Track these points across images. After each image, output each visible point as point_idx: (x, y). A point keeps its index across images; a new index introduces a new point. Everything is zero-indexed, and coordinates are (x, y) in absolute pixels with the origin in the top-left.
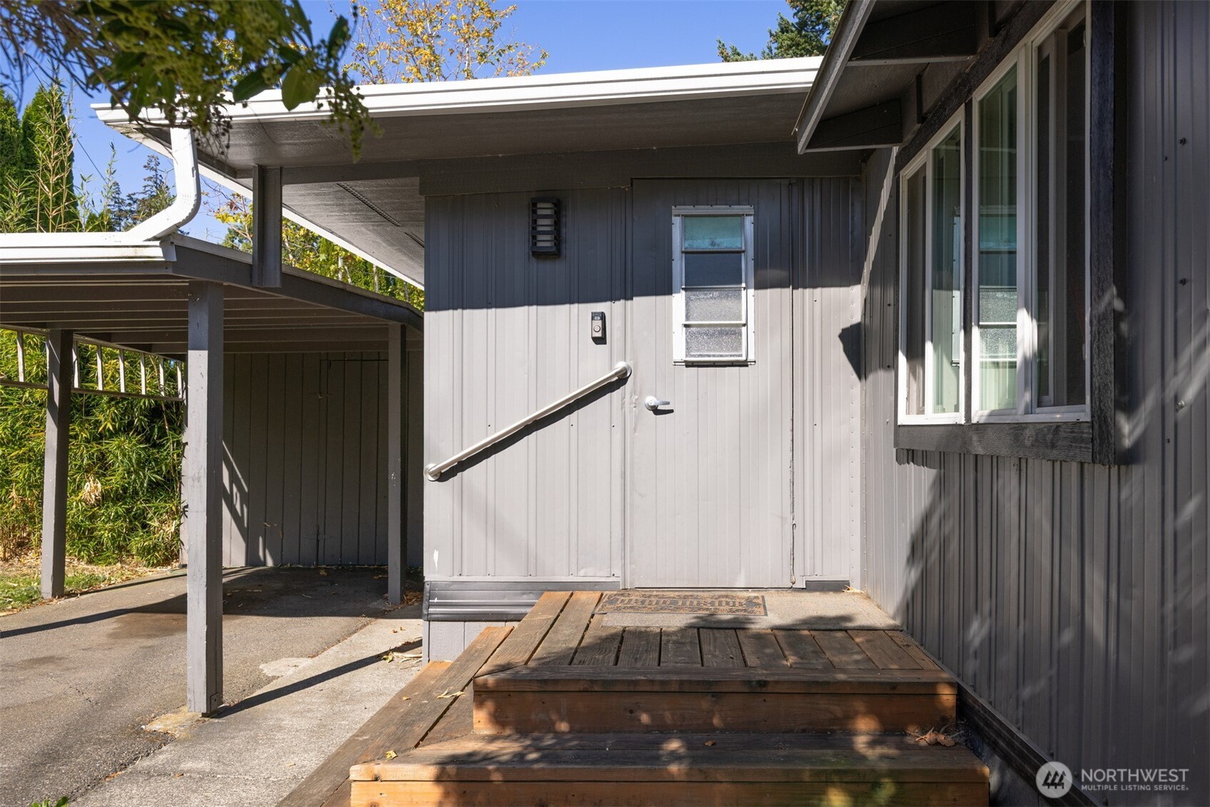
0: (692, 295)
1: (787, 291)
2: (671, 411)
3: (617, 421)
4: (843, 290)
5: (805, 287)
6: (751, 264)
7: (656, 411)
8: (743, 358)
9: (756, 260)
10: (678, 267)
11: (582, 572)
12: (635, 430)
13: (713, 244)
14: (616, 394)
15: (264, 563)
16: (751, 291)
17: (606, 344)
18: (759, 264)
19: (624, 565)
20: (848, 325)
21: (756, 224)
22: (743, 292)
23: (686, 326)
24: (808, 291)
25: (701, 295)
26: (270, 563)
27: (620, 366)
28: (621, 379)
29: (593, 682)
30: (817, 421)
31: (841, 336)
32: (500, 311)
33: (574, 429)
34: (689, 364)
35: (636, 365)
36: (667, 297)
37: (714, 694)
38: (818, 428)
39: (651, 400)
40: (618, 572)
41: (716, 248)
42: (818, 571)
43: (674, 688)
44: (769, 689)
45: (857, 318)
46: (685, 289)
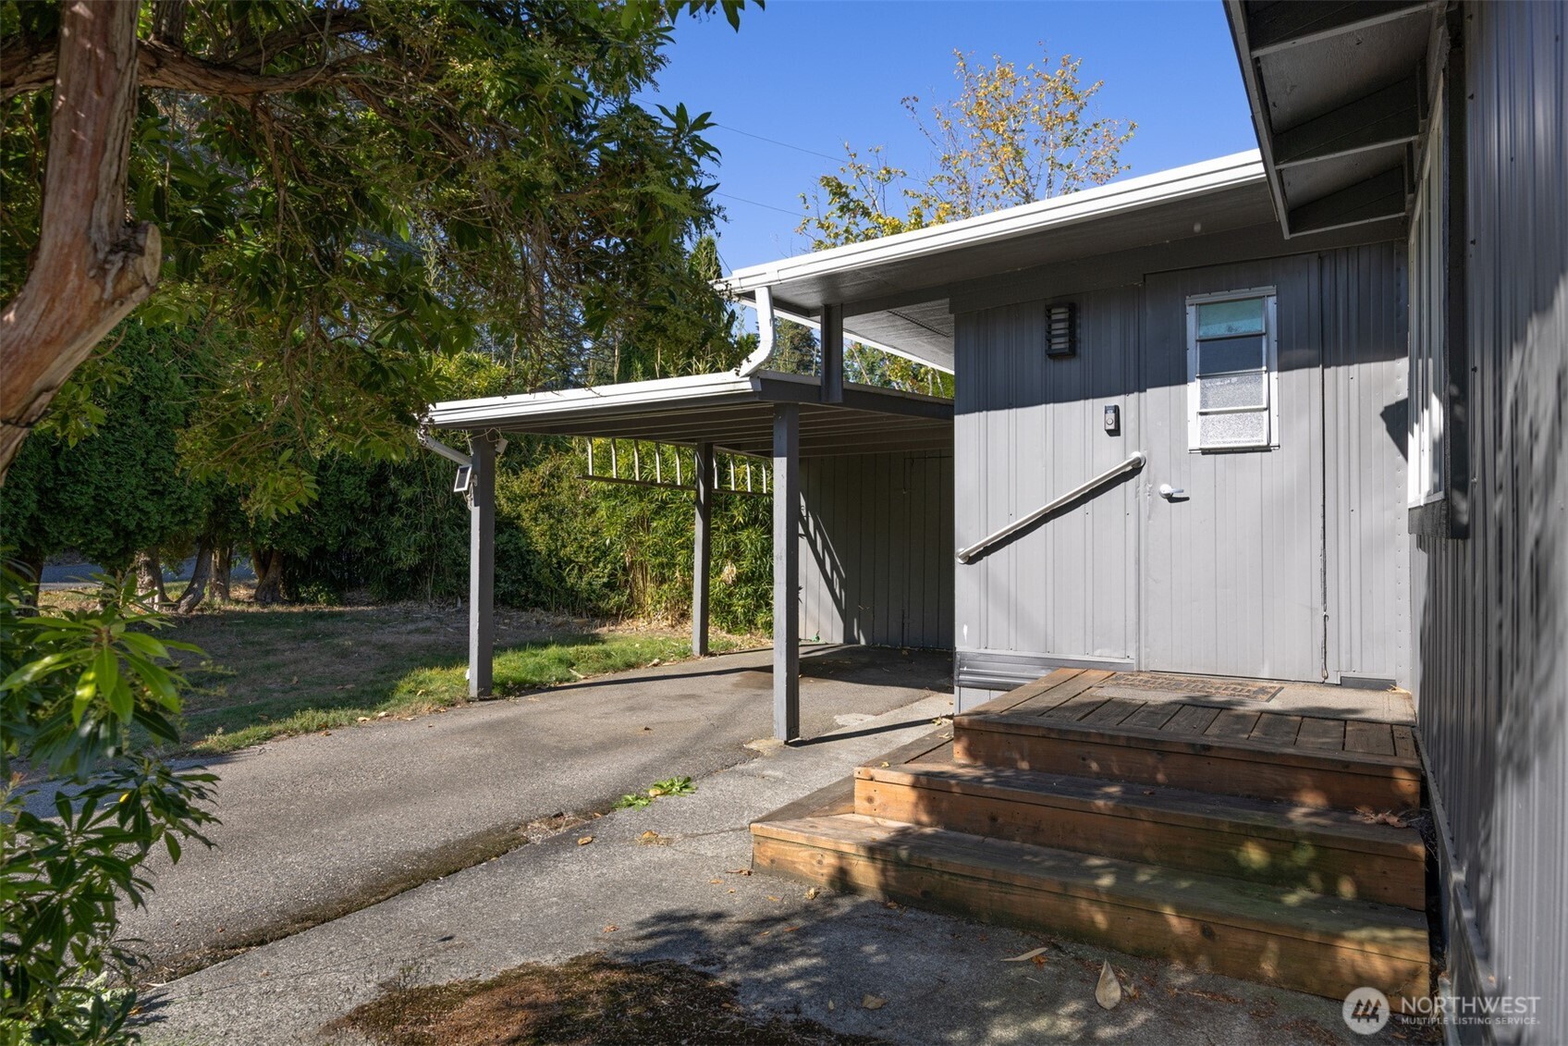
0: (1208, 382)
1: (1317, 371)
2: (1187, 499)
3: (1132, 508)
4: (1385, 365)
5: (1338, 365)
6: (1274, 345)
7: (1171, 499)
8: (1265, 443)
9: (1279, 341)
10: (1194, 356)
11: (1098, 652)
12: (1149, 517)
13: (1230, 329)
14: (1131, 483)
15: (859, 642)
16: (1274, 375)
17: (1119, 435)
18: (1283, 345)
19: (1139, 648)
20: (1393, 402)
21: (1278, 304)
22: (1265, 376)
23: (1202, 414)
24: (1342, 369)
25: (1218, 382)
26: (863, 642)
27: (1135, 455)
28: (1136, 468)
29: (1050, 730)
30: (1355, 506)
31: (1383, 415)
32: (1019, 410)
33: (1090, 516)
34: (1205, 452)
35: (1150, 454)
36: (1182, 387)
37: (1161, 753)
38: (1355, 516)
39: (1166, 489)
40: (1133, 655)
41: (1233, 333)
42: (1356, 666)
43: (1122, 742)
44: (1213, 753)
45: (1404, 394)
46: (1200, 377)
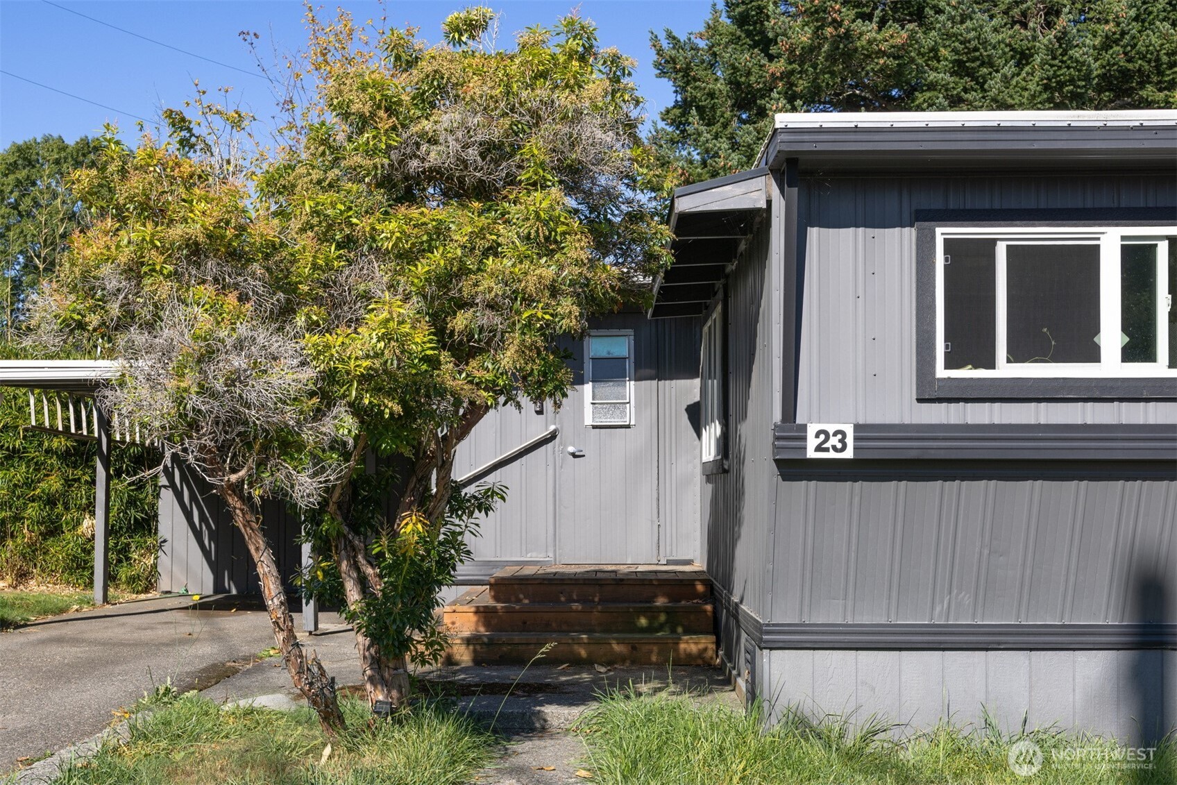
0: (597, 384)
1: (655, 382)
2: (584, 456)
3: (550, 462)
4: (688, 382)
5: (665, 380)
6: (633, 365)
7: (574, 455)
8: (628, 423)
9: (635, 363)
10: (588, 367)
11: (529, 555)
12: (561, 467)
13: (609, 353)
14: (550, 445)
16: (632, 383)
17: (543, 414)
18: (638, 365)
19: (555, 551)
20: (692, 402)
21: (635, 340)
22: (628, 383)
23: (592, 403)
24: (667, 382)
25: (602, 384)
27: (552, 428)
28: (553, 436)
30: (674, 461)
31: (687, 410)
33: (524, 467)
34: (594, 427)
35: (562, 427)
36: (581, 386)
37: (600, 585)
38: (674, 466)
39: (571, 449)
40: (551, 555)
41: (610, 356)
42: (674, 554)
43: (581, 582)
45: (697, 399)
46: (592, 381)
